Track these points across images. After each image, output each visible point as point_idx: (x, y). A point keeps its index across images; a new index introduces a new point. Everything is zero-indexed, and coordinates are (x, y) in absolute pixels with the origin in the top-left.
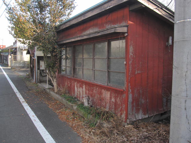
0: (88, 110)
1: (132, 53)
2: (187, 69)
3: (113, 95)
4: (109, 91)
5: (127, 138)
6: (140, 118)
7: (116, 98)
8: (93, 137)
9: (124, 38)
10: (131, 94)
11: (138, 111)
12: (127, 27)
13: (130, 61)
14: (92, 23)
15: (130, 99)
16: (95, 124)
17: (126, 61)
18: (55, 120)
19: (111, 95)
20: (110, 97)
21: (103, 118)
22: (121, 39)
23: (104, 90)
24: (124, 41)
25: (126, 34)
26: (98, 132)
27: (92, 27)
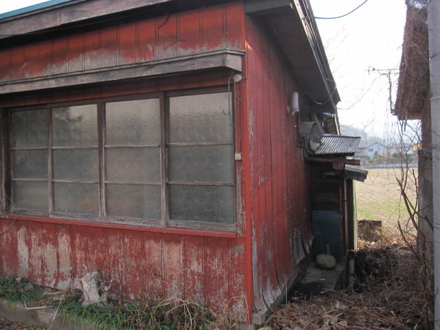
4: (177, 242)
6: (272, 301)
10: (256, 243)
11: (264, 284)
12: (242, 56)
14: (92, 38)
15: (255, 257)
17: (242, 151)
19: (188, 253)
25: (238, 78)
27: (94, 53)
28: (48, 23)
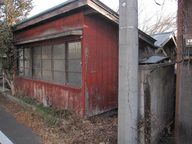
0: (48, 110)
1: (87, 54)
2: (129, 67)
3: (71, 94)
4: (67, 90)
5: (84, 132)
6: (97, 114)
7: (74, 96)
8: (52, 135)
9: (80, 40)
10: (87, 92)
11: (94, 108)
12: (83, 30)
13: (86, 61)
14: (50, 24)
15: (87, 97)
16: (55, 123)
17: (82, 61)
18: (12, 123)
20: (69, 96)
21: (61, 116)
22: (77, 41)
23: (63, 89)
24: (80, 43)
25: (82, 37)
26: (57, 129)
27: (50, 29)
28: (37, 21)
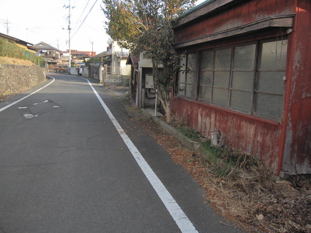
0: (218, 152)
1: (299, 62)
3: (260, 131)
4: (254, 124)
5: (278, 199)
7: (264, 135)
8: (222, 190)
9: (286, 36)
10: (291, 130)
11: (301, 160)
12: (293, 17)
13: (294, 75)
14: (232, 13)
15: (289, 139)
16: (227, 174)
17: (287, 75)
19: (257, 130)
20: (255, 134)
21: (240, 164)
22: (280, 38)
23: (246, 122)
24: (285, 42)
25: (290, 31)
26: (231, 183)
27: (232, 21)
28: (211, 8)
